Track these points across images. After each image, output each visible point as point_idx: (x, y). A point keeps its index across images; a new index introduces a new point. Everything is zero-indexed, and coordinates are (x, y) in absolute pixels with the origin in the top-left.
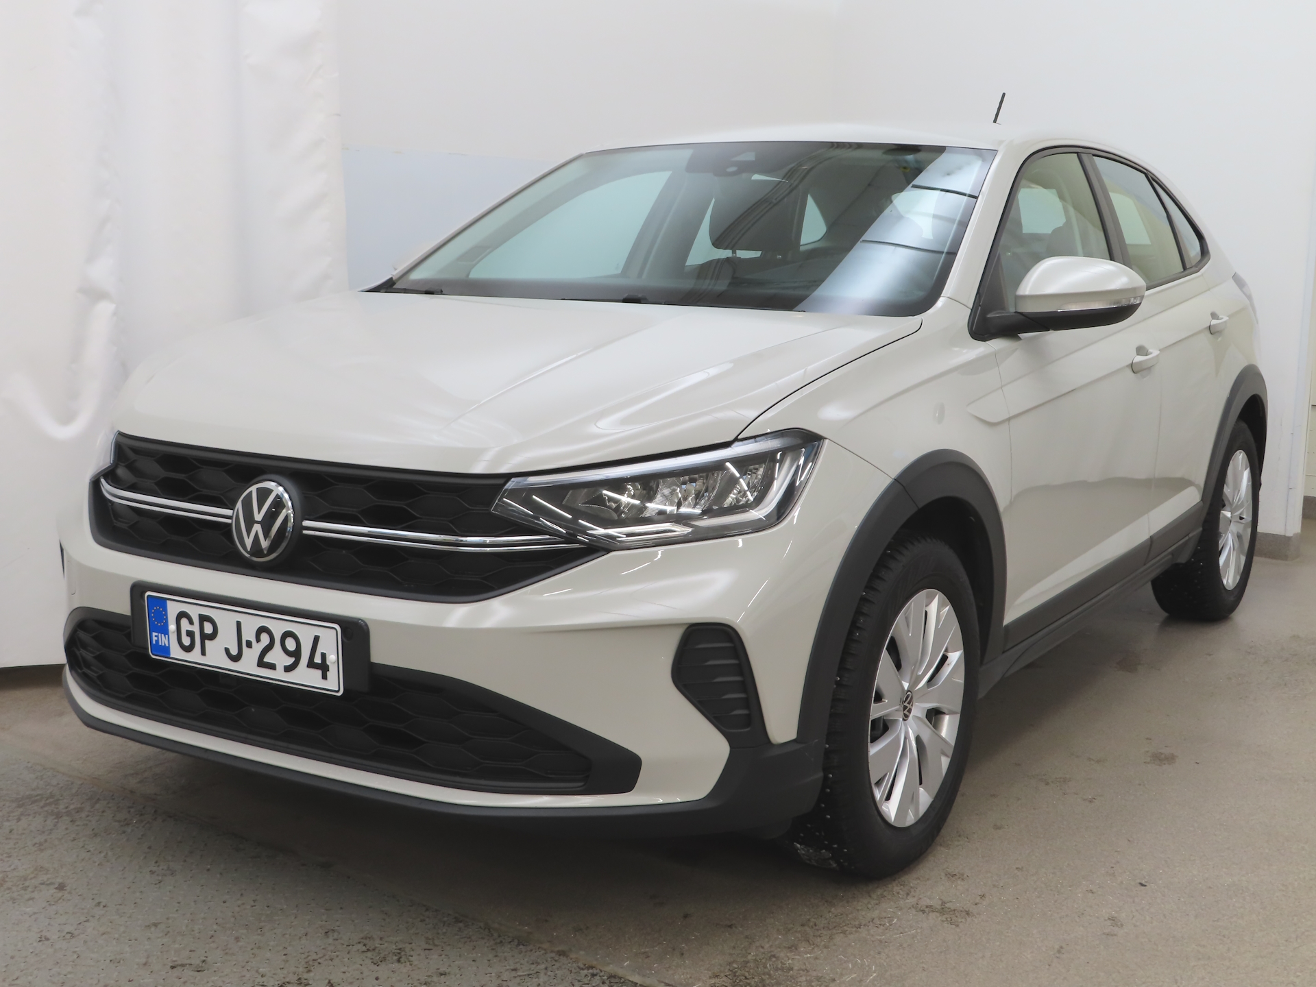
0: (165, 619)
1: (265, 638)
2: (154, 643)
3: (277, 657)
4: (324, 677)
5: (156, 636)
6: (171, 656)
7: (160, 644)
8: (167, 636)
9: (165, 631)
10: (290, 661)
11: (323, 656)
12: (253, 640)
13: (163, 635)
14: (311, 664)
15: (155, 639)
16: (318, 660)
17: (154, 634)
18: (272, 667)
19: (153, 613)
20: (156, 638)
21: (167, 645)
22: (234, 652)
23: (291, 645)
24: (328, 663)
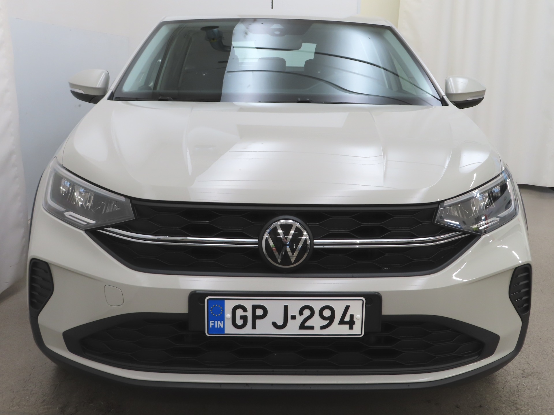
0: (222, 312)
1: (307, 313)
2: (211, 327)
3: (316, 322)
4: (351, 328)
5: (212, 323)
6: (225, 333)
7: (216, 327)
8: (222, 322)
9: (222, 318)
10: (326, 322)
11: (352, 317)
12: (297, 314)
13: (219, 322)
14: (342, 322)
15: (211, 324)
16: (347, 319)
17: (211, 322)
18: (312, 328)
19: (211, 309)
20: (213, 324)
21: (222, 326)
22: (280, 323)
23: (327, 313)
24: (354, 320)
